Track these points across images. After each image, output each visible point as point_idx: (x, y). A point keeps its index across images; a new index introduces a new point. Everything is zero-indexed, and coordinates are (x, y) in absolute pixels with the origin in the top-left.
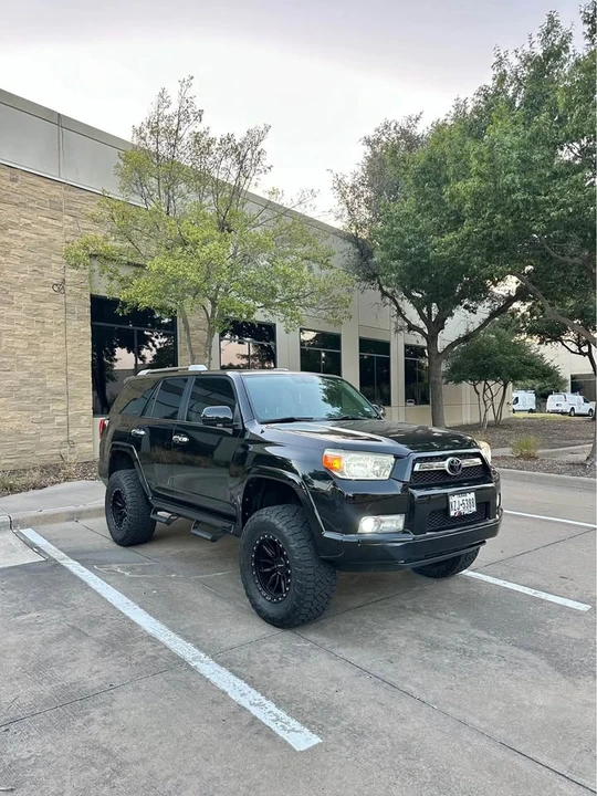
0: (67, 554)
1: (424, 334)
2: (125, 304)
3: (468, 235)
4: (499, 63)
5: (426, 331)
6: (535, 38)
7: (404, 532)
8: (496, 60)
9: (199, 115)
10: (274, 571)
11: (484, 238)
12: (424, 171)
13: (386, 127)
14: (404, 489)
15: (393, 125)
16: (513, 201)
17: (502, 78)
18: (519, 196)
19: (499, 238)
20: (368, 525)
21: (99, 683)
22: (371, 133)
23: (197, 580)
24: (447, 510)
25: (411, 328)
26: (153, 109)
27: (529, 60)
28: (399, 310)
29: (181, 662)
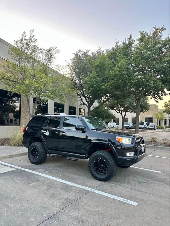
0: (21, 167)
1: (87, 106)
2: (11, 92)
3: (112, 84)
4: (117, 43)
5: (88, 105)
6: (126, 39)
7: (134, 156)
8: (116, 42)
9: (36, 40)
10: (99, 167)
11: (115, 85)
12: (98, 66)
13: (80, 51)
14: (135, 146)
15: (81, 51)
16: (124, 78)
17: (117, 47)
18: (126, 76)
19: (119, 85)
20: (128, 154)
21: (74, 198)
22: (75, 52)
23: (68, 172)
24: (141, 151)
25: (84, 104)
26: (21, 37)
27: (124, 44)
28: (81, 99)
29: (89, 191)
